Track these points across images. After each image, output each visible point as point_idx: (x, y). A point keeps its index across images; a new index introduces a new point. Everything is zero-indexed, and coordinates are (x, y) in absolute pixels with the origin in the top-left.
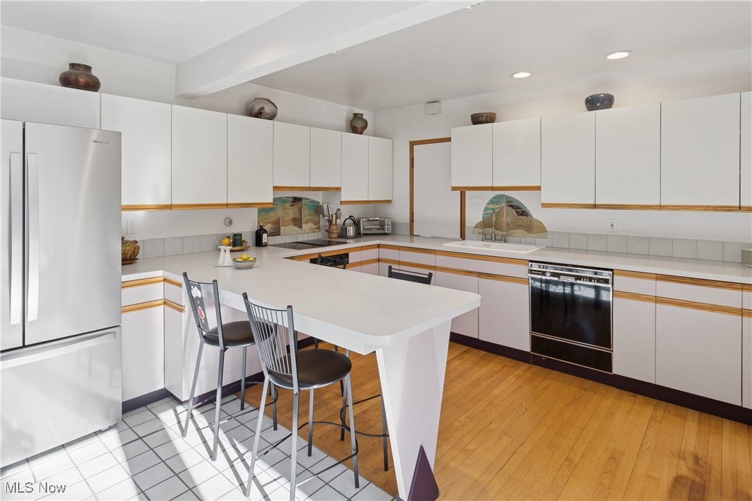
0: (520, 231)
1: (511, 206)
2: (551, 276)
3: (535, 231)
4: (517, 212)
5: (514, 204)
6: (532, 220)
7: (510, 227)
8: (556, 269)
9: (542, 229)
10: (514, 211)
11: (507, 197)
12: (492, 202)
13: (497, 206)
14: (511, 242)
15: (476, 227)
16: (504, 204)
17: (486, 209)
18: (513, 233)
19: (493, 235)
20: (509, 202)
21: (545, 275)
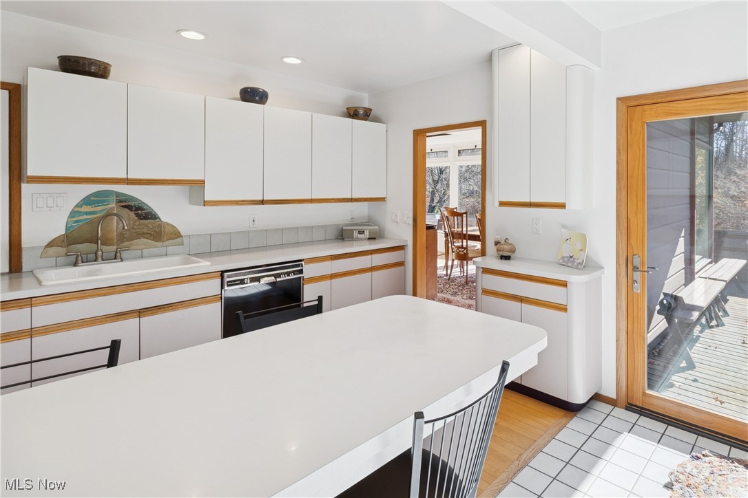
0: (143, 240)
1: (129, 207)
2: (251, 282)
3: (165, 238)
4: (137, 215)
5: (132, 204)
6: (162, 225)
7: (125, 238)
8: (253, 273)
9: (176, 234)
10: (132, 215)
11: (118, 194)
12: (87, 201)
13: (100, 208)
14: (128, 259)
15: (50, 245)
16: (114, 205)
17: (73, 214)
18: (132, 245)
19: (100, 253)
20: (121, 201)
21: (244, 283)
